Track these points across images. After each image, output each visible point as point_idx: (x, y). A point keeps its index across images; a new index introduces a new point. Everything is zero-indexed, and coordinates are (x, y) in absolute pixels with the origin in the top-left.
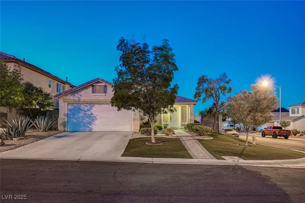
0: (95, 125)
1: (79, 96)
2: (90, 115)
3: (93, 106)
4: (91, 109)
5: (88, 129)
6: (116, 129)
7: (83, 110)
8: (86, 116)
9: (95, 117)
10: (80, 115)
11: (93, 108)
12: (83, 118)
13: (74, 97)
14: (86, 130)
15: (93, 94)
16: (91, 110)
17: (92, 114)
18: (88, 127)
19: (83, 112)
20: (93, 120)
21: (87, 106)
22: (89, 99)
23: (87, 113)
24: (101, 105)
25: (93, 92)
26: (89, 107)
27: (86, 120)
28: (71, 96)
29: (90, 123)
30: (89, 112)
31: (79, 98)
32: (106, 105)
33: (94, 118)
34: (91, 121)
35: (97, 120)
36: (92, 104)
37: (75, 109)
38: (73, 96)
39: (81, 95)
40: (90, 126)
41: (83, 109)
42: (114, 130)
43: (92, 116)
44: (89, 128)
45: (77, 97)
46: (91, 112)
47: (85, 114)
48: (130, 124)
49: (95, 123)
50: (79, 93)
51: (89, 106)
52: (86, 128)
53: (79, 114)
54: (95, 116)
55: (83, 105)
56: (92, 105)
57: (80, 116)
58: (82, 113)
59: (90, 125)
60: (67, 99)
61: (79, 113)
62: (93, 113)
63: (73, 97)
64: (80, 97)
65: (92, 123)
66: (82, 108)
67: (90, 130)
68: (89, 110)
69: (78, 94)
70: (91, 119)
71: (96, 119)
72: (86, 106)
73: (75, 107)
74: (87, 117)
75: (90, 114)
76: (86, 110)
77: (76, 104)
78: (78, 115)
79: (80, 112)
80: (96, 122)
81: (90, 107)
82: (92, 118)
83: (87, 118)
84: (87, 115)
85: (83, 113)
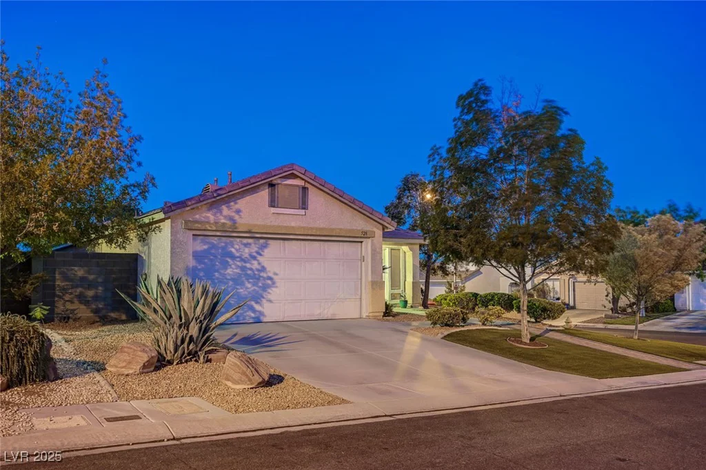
0: (270, 301)
1: (233, 214)
2: (256, 273)
3: (264, 246)
4: (261, 255)
5: (253, 315)
6: (326, 311)
7: (238, 257)
8: (246, 275)
9: (270, 278)
10: (229, 271)
11: (266, 252)
12: (237, 281)
13: (218, 215)
14: (244, 319)
15: (272, 208)
16: (259, 258)
17: (263, 269)
18: (252, 309)
19: (238, 263)
20: (265, 288)
21: (250, 244)
22: (259, 222)
23: (248, 265)
24: (286, 242)
25: (273, 203)
26: (254, 249)
27: (247, 288)
28: (209, 210)
29: (258, 298)
30: (255, 263)
31: (231, 219)
32: (299, 242)
33: (269, 282)
34: (260, 292)
35: (277, 287)
36: (264, 237)
37: (213, 251)
38: (215, 210)
39: (238, 212)
40: (257, 307)
41: (238, 255)
42: (320, 314)
43: (262, 274)
44: (254, 311)
45: (225, 217)
46: (259, 264)
47: (243, 268)
48: (358, 297)
49: (270, 297)
50: (232, 204)
51: (255, 244)
52: (246, 312)
53: (226, 269)
54: (271, 275)
55: (238, 240)
56: (262, 241)
57: (229, 274)
58: (233, 266)
59: (257, 303)
60: (197, 222)
61: (226, 265)
62: (265, 265)
63: (215, 215)
64: (237, 217)
65: (263, 298)
66: (233, 250)
67: (258, 318)
68: (254, 258)
69: (229, 207)
70: (260, 285)
71: (274, 283)
72: (246, 245)
73: (213, 246)
74: (248, 277)
75: (258, 270)
76: (247, 255)
77: (216, 238)
78: (222, 272)
79: (228, 262)
80: (274, 293)
81: (256, 249)
82: (263, 282)
83: (249, 282)
84: (249, 272)
85: (238, 267)
